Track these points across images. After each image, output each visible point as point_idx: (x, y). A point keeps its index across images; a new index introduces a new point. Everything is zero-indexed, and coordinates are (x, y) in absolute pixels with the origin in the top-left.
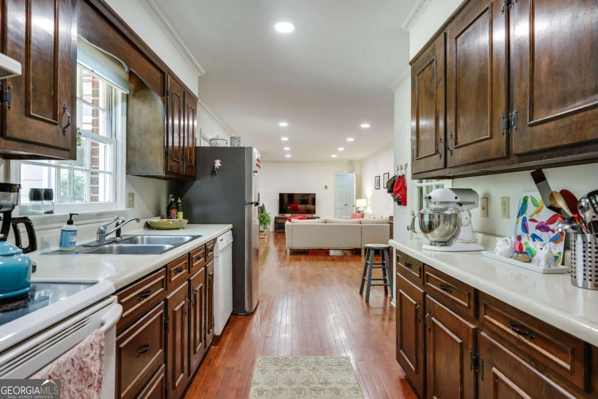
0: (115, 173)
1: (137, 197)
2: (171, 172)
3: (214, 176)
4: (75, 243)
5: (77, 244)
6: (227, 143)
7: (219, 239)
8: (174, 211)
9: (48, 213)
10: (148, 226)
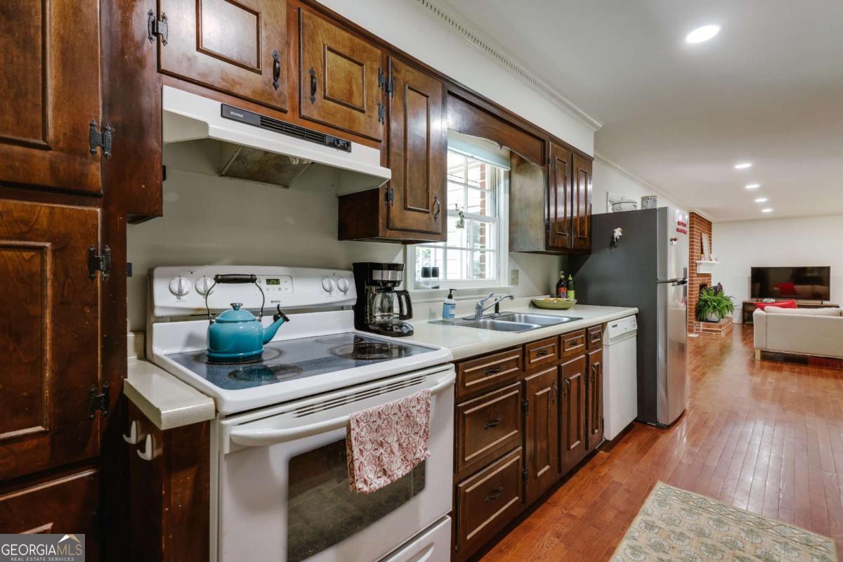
0: (498, 252)
1: (522, 275)
2: (553, 247)
3: (613, 249)
4: (453, 315)
5: (456, 317)
6: (635, 206)
7: (610, 325)
8: (563, 290)
9: (435, 288)
10: (534, 305)
